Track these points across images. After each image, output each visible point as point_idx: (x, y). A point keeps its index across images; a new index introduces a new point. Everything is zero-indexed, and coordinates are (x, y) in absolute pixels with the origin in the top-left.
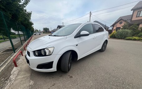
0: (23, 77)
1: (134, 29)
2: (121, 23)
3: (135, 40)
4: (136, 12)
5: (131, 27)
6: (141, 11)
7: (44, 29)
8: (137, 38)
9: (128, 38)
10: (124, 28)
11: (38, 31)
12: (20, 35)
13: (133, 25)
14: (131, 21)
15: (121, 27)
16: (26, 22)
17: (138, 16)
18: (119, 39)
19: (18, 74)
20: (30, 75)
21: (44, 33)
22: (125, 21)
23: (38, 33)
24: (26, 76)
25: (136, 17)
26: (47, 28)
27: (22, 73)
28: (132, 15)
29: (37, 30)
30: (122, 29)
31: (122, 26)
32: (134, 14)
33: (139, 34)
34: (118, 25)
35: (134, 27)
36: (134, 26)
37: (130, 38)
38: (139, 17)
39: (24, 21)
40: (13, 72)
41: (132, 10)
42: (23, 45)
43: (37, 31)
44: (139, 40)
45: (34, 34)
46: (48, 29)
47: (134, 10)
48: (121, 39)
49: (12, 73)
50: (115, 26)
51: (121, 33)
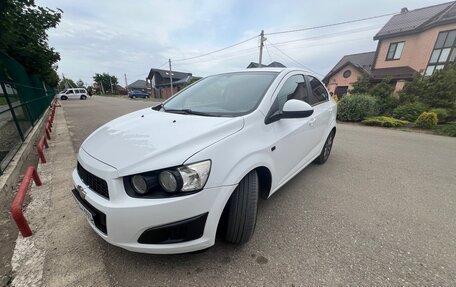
0: (72, 278)
1: (382, 95)
2: (347, 75)
3: (388, 125)
4: (385, 47)
5: (376, 87)
6: (397, 43)
7: (98, 78)
8: (392, 120)
9: (370, 120)
10: (359, 89)
11: (75, 87)
12: (11, 99)
13: (380, 81)
14: (373, 69)
15: (351, 88)
16: (29, 48)
17: (390, 56)
18: (348, 121)
19: (46, 270)
20: (103, 267)
21: (98, 92)
22: (359, 70)
23: (77, 92)
24: (84, 272)
25: (387, 60)
26: (111, 75)
27: (65, 261)
28: (377, 53)
29: (71, 82)
30: (352, 92)
31: (354, 85)
32: (381, 52)
33: (396, 110)
34: (341, 81)
35: (383, 89)
36: (383, 85)
37: (377, 119)
38: (392, 59)
39: (19, 43)
40: (21, 262)
41: (375, 38)
42: (28, 141)
43: (71, 84)
44: (397, 126)
45: (61, 95)
46: (114, 80)
47: (380, 38)
48: (353, 121)
49: (15, 266)
50: (331, 81)
51: (354, 103)
